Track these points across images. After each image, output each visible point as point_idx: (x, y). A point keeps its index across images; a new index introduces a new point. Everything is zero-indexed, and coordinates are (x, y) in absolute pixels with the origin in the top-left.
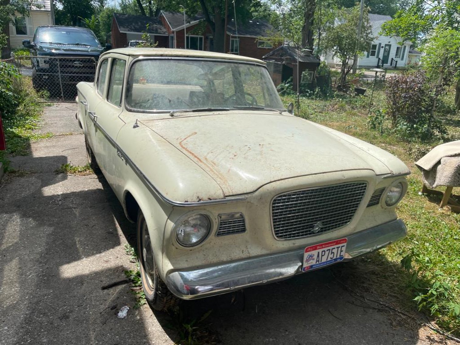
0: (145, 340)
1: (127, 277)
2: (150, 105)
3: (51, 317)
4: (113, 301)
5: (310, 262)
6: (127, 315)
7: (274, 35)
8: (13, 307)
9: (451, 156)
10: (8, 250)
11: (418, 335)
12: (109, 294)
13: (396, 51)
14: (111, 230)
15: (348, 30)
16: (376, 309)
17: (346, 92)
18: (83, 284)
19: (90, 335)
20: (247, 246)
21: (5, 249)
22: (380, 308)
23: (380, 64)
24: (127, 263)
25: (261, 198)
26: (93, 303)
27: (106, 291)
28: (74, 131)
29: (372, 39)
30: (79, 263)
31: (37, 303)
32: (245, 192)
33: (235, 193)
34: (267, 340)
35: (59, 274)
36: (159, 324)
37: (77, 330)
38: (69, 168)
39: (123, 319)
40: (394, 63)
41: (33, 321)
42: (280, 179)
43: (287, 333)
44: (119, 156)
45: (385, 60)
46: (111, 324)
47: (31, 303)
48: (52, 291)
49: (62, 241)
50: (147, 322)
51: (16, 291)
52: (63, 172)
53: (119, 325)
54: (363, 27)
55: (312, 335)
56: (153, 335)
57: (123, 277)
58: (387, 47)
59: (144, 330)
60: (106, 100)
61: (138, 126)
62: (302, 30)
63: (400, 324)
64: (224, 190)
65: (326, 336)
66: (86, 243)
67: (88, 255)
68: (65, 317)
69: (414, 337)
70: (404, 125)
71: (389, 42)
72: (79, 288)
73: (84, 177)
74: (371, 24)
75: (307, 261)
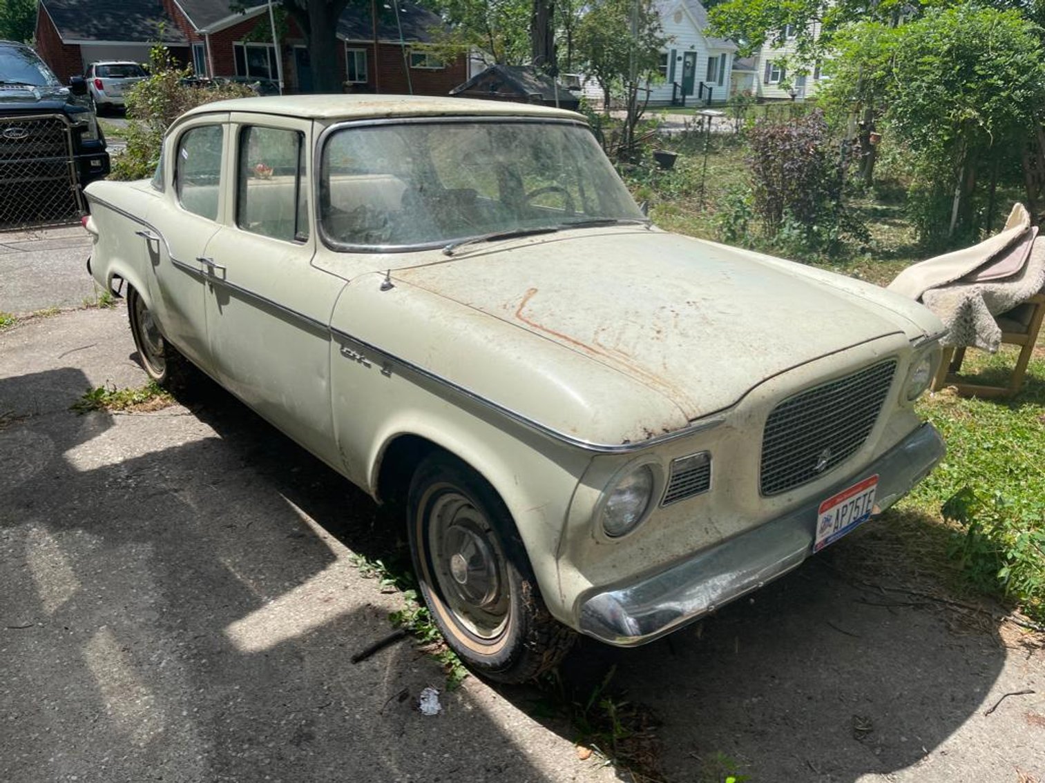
0: (509, 751)
1: (395, 627)
2: (392, 234)
3: (270, 745)
4: (394, 683)
5: (827, 530)
6: (442, 706)
7: (447, 37)
8: (164, 740)
9: (941, 286)
10: (66, 613)
11: (1001, 640)
12: (376, 671)
13: (706, 67)
14: (295, 530)
15: (612, 23)
16: (910, 605)
17: (636, 162)
18: (302, 659)
19: (384, 763)
20: (710, 519)
21: (56, 611)
22: (916, 602)
23: (679, 96)
24: (376, 597)
25: (749, 416)
26: (352, 696)
27: (364, 665)
28: (61, 304)
29: (662, 43)
30: (265, 614)
31: (218, 719)
32: (721, 407)
33: (704, 413)
34: (747, 701)
35: (231, 646)
36: (520, 712)
37: (349, 759)
38: (105, 397)
39: (437, 716)
40: (706, 92)
41: (233, 763)
42: (778, 371)
43: (777, 681)
44: (353, 357)
45: (687, 87)
46: (418, 731)
47: (201, 723)
48: (237, 687)
49: (191, 571)
50: (492, 713)
51: (147, 703)
52: (94, 408)
53: (434, 729)
54: (642, 16)
55: (823, 676)
56: (521, 736)
57: (385, 629)
58: (689, 59)
59: (496, 729)
60: (235, 227)
61: (392, 286)
62: (531, 27)
63: (962, 626)
64: (683, 408)
65: (849, 673)
66: (252, 566)
67: (276, 595)
68: (303, 737)
69: (998, 646)
70: (794, 228)
71: (692, 47)
72: (298, 668)
73: (153, 413)
74: (657, 9)
75: (822, 530)
